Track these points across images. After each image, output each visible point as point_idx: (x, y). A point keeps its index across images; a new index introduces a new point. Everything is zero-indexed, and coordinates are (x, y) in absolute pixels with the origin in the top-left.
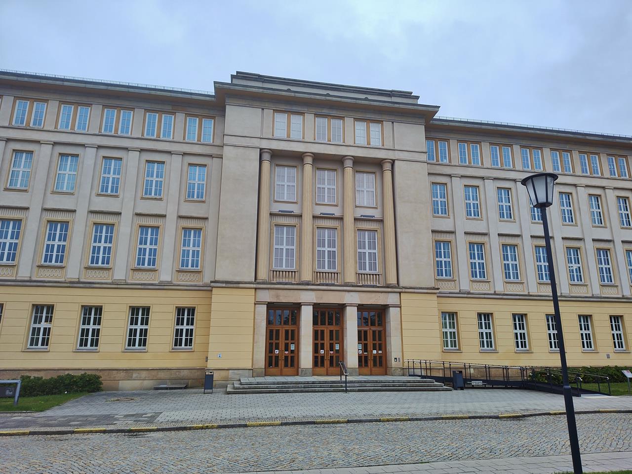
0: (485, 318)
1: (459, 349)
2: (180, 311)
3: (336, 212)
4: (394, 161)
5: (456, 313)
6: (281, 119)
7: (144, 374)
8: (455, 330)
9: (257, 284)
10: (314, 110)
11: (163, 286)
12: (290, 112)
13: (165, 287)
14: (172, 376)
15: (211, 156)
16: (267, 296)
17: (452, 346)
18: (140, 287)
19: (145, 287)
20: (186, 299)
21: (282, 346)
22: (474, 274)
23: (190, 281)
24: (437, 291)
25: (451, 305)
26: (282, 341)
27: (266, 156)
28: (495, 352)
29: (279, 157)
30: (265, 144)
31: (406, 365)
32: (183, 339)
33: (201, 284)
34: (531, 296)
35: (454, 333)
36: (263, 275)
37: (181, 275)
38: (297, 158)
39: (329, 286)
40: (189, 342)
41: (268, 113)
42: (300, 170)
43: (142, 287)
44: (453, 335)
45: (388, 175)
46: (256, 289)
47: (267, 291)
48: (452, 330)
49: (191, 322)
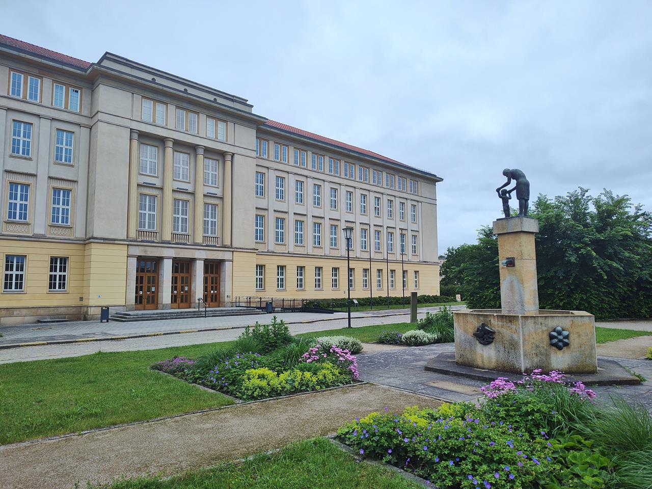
0: (281, 268)
1: (264, 289)
2: (53, 260)
3: (190, 188)
4: (233, 154)
5: (264, 265)
6: (148, 105)
7: (24, 312)
8: (263, 277)
9: (129, 242)
10: (176, 102)
11: (37, 238)
12: (156, 100)
13: (40, 240)
14: (51, 313)
15: (79, 125)
16: (138, 251)
17: (260, 287)
18: (16, 238)
19: (21, 238)
20: (59, 251)
21: (145, 288)
22: (277, 239)
23: (62, 235)
24: (257, 251)
25: (263, 260)
26: (145, 285)
27: (135, 136)
28: (285, 290)
29: (144, 137)
30: (135, 126)
31: (234, 300)
32: (56, 283)
33: (72, 237)
34: (308, 255)
35: (262, 278)
36: (133, 234)
37: (54, 230)
38: (161, 141)
39: (183, 245)
40: (62, 286)
41: (137, 97)
42: (161, 151)
43: (18, 238)
44: (261, 280)
45: (228, 164)
46: (128, 245)
47: (137, 247)
48: (261, 277)
49: (63, 269)
